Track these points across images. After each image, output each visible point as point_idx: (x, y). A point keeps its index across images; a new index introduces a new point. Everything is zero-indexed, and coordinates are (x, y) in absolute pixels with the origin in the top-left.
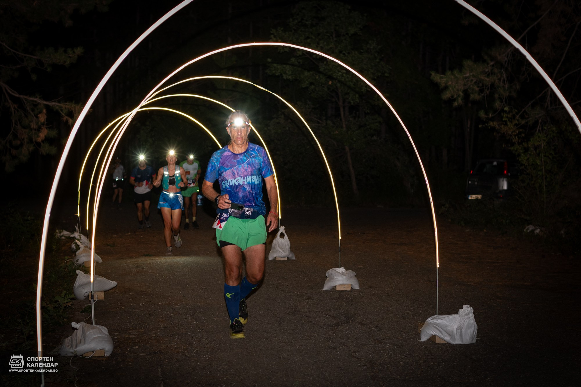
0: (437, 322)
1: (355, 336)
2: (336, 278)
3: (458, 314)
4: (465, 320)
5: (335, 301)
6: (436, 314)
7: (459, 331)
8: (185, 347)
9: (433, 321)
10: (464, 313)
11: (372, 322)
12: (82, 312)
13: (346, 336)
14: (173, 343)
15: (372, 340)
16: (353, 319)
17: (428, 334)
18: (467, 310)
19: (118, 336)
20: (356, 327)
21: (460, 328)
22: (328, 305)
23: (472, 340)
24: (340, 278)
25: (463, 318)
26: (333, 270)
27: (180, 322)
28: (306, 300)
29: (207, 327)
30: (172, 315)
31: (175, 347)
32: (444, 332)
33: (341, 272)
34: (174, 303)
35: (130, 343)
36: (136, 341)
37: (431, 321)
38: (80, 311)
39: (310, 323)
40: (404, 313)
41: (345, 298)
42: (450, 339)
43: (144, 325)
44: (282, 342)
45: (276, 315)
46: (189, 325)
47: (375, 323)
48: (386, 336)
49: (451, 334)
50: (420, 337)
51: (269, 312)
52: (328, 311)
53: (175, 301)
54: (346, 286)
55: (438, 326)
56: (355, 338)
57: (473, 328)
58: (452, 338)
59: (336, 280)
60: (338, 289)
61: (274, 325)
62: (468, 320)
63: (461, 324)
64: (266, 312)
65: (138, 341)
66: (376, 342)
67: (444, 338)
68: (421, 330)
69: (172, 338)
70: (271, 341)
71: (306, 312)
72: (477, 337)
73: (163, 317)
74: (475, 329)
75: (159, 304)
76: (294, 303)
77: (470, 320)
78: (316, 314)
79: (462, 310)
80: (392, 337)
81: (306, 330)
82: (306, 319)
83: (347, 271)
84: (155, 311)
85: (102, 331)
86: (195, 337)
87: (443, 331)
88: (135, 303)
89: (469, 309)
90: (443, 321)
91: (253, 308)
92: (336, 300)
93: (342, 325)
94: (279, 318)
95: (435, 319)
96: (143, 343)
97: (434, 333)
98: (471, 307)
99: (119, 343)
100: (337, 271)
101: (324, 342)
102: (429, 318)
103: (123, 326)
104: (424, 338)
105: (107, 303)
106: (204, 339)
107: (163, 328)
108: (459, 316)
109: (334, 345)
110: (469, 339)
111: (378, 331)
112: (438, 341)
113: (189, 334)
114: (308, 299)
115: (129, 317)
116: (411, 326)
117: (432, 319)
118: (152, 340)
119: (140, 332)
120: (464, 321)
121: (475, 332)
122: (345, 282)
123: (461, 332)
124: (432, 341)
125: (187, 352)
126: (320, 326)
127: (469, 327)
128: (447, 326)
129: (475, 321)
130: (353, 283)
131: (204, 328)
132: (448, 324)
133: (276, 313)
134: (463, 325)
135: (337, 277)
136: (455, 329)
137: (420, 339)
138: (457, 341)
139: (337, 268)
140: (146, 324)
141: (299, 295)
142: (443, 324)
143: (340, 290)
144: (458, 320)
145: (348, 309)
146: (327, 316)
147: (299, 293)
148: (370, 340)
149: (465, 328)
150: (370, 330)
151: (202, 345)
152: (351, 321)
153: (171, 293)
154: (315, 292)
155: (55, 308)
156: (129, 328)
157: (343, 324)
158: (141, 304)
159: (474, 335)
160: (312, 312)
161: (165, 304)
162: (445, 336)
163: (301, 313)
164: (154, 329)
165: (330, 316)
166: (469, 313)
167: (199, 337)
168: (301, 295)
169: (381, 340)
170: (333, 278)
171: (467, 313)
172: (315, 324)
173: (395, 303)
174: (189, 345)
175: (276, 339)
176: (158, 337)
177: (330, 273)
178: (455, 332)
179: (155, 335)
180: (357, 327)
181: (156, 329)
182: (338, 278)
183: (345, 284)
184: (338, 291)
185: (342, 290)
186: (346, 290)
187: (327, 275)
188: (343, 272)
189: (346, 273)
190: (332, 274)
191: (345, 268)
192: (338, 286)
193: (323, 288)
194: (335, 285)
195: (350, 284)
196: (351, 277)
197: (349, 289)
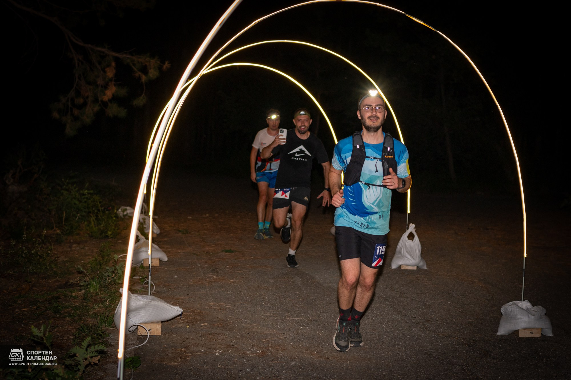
2: (519, 319)
24: (524, 318)
28: (482, 356)
33: (524, 308)
54: (534, 331)
59: (519, 320)
60: (521, 335)
83: (535, 307)
100: (519, 305)
122: (532, 325)
130: (544, 328)
135: (521, 317)
139: (519, 300)
141: (465, 343)
143: (525, 337)
147: (464, 339)
168: (468, 344)
170: (515, 318)
182: (522, 318)
183: (533, 328)
184: (521, 337)
185: (528, 337)
186: (534, 338)
187: (502, 310)
188: (527, 308)
189: (533, 310)
190: (512, 311)
191: (530, 302)
192: (522, 330)
193: (497, 331)
194: (517, 329)
195: (539, 328)
196: (541, 318)
197: (538, 335)
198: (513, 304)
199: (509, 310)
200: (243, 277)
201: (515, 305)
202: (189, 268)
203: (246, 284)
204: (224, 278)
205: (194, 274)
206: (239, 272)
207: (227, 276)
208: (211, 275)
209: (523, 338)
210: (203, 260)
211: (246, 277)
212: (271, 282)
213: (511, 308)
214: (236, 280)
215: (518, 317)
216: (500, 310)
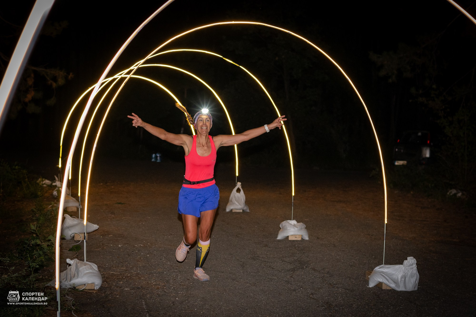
0: (384, 271)
1: (310, 280)
3: (402, 264)
4: (408, 269)
5: (288, 249)
6: (383, 264)
7: (403, 279)
8: (163, 284)
9: (380, 269)
10: (408, 264)
11: (324, 269)
12: (69, 250)
13: (302, 280)
14: (152, 280)
15: (325, 284)
16: (307, 265)
17: (376, 281)
18: (411, 261)
19: (104, 273)
20: (310, 273)
21: (404, 277)
22: (283, 252)
23: (415, 288)
24: (292, 229)
25: (407, 268)
26: (287, 222)
27: (155, 262)
28: (263, 247)
29: (180, 268)
30: (148, 256)
31: (155, 284)
32: (390, 280)
33: (293, 224)
34: (149, 246)
35: (115, 278)
36: (120, 277)
37: (378, 270)
38: (68, 249)
39: (269, 267)
40: (351, 262)
41: (297, 247)
42: (395, 286)
43: (125, 263)
44: (247, 283)
45: (238, 259)
46: (164, 265)
47: (326, 269)
48: (338, 281)
49: (396, 282)
50: (368, 283)
51: (232, 257)
52: (284, 258)
53: (149, 244)
55: (385, 274)
56: (311, 282)
57: (415, 277)
58: (397, 285)
59: (289, 231)
61: (238, 268)
62: (411, 270)
63: (405, 273)
64: (230, 257)
65: (122, 278)
66: (330, 286)
67: (390, 285)
68: (369, 277)
69: (151, 276)
70: (237, 281)
71: (265, 258)
72: (418, 286)
73: (140, 258)
74: (418, 278)
75: (136, 246)
76: (253, 250)
77: (413, 271)
78: (273, 259)
79: (407, 261)
80: (343, 282)
81: (267, 273)
82: (265, 264)
83: (299, 224)
84: (133, 251)
85: (93, 268)
86: (171, 276)
87: (389, 278)
88: (115, 245)
89: (413, 260)
90: (389, 270)
91: (218, 253)
92: (290, 248)
93: (298, 271)
94: (242, 262)
95: (382, 268)
96: (126, 279)
97: (381, 280)
98: (415, 259)
99: (105, 278)
100: (290, 223)
101: (284, 284)
102: (377, 267)
103: (107, 264)
104: (372, 285)
105: (90, 244)
106: (179, 278)
107: (142, 267)
108: (403, 266)
109: (293, 288)
110: (411, 287)
111: (330, 276)
112: (384, 287)
113: (165, 273)
114: (265, 246)
115: (111, 256)
116: (358, 274)
117: (379, 268)
118: (133, 276)
119: (123, 270)
120: (408, 271)
121: (417, 281)
122: (296, 233)
123: (405, 280)
124: (379, 287)
125: (166, 288)
126: (279, 271)
127: (412, 276)
128: (393, 274)
129: (417, 271)
130: (303, 234)
131: (177, 268)
132: (394, 273)
133: (238, 257)
134: (407, 274)
135: (290, 228)
136: (399, 278)
137: (368, 285)
138: (401, 288)
139: (290, 220)
140: (127, 263)
141: (257, 243)
142: (389, 273)
143: (292, 240)
144: (403, 270)
145: (301, 256)
146: (283, 262)
147: (257, 241)
148: (324, 284)
149: (409, 277)
150: (323, 275)
151: (177, 283)
152: (305, 267)
153: (144, 236)
154: (270, 241)
155: (48, 245)
156: (112, 266)
157: (299, 269)
158: (120, 245)
159: (416, 283)
160: (270, 258)
161: (141, 246)
162: (391, 283)
163: (260, 258)
164: (134, 268)
165: (286, 262)
166: (412, 264)
167: (174, 276)
168: (258, 243)
169: (334, 284)
170: (287, 230)
171: (411, 264)
172: (274, 269)
173: (342, 253)
174: (166, 283)
175: (242, 280)
176: (138, 274)
177: (284, 225)
178: (400, 280)
179: (135, 273)
180: (312, 273)
181: (136, 268)
183: (297, 235)
184: (290, 240)
185: (294, 240)
186: (297, 240)
187: (280, 226)
189: (297, 225)
191: (296, 221)
192: (291, 236)
193: (277, 238)
194: (287, 235)
195: (300, 235)
196: (302, 229)
197: (300, 239)
215: (288, 228)
216: (279, 225)
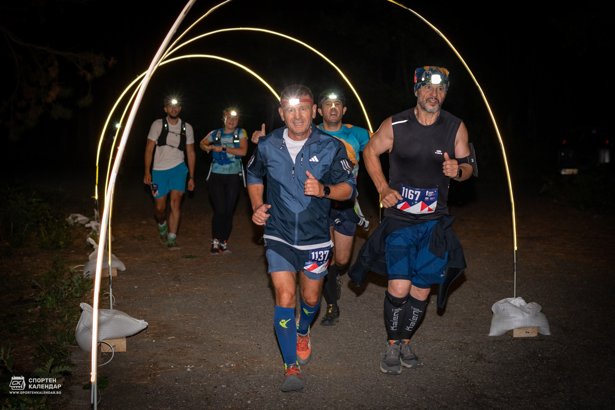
2: (512, 317)
24: (518, 316)
33: (517, 306)
54: (530, 330)
59: (513, 319)
60: (516, 335)
83: (529, 304)
100: (512, 302)
122: (528, 324)
130: (541, 326)
135: (515, 315)
139: (511, 297)
143: (520, 337)
170: (508, 317)
182: (516, 317)
183: (528, 327)
184: (516, 338)
185: (523, 336)
186: (531, 337)
187: (493, 309)
188: (521, 305)
189: (528, 308)
190: (504, 309)
191: (523, 298)
192: (517, 330)
193: (488, 332)
194: (511, 329)
195: (535, 327)
196: (538, 315)
197: (534, 335)
198: (505, 302)
199: (501, 308)
200: (207, 284)
201: (507, 303)
202: (148, 277)
203: (211, 292)
204: (188, 286)
205: (155, 283)
206: (203, 279)
207: (191, 284)
208: (173, 283)
209: (518, 339)
210: (163, 268)
211: (211, 284)
212: (238, 288)
213: (503, 306)
214: (200, 288)
215: (511, 315)
216: (491, 309)
